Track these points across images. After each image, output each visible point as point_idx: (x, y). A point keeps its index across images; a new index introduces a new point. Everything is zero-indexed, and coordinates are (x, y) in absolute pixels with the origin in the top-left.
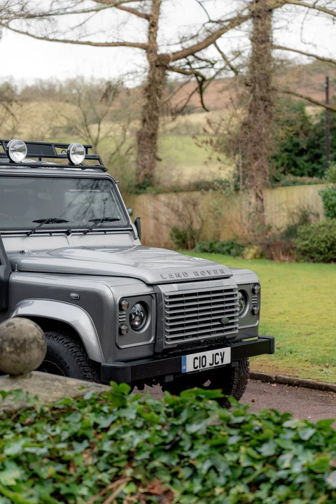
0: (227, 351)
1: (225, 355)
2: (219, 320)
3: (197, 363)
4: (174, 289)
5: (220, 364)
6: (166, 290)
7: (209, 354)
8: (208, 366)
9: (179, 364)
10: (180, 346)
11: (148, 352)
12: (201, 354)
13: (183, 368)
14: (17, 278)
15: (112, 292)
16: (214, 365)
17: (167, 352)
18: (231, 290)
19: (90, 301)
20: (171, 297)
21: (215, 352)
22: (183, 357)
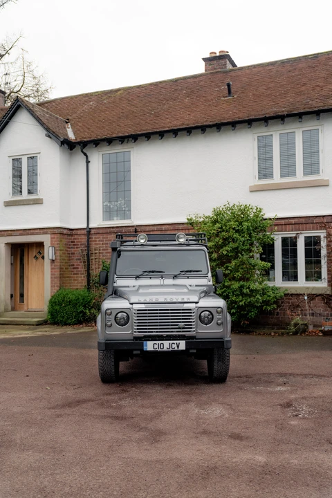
0: (183, 342)
1: (182, 345)
2: (177, 325)
3: (156, 346)
5: (176, 349)
7: (167, 343)
8: (165, 349)
9: (142, 345)
10: (145, 336)
12: (160, 342)
13: (145, 348)
16: (171, 349)
18: (190, 310)
20: (138, 310)
21: (171, 342)
22: (144, 342)
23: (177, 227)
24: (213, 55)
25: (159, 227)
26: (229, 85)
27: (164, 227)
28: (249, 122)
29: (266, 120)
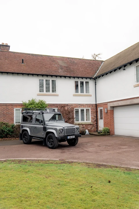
0: (74, 136)
1: (74, 137)
2: (73, 132)
4: (66, 128)
6: (65, 128)
7: (71, 136)
9: (67, 137)
10: (67, 135)
11: (63, 136)
14: (47, 127)
15: (58, 128)
16: (72, 138)
17: (65, 136)
18: (75, 128)
19: (56, 129)
23: (12, 105)
24: (3, 44)
25: (6, 104)
26: (23, 60)
27: (7, 105)
28: (38, 75)
29: (43, 75)
